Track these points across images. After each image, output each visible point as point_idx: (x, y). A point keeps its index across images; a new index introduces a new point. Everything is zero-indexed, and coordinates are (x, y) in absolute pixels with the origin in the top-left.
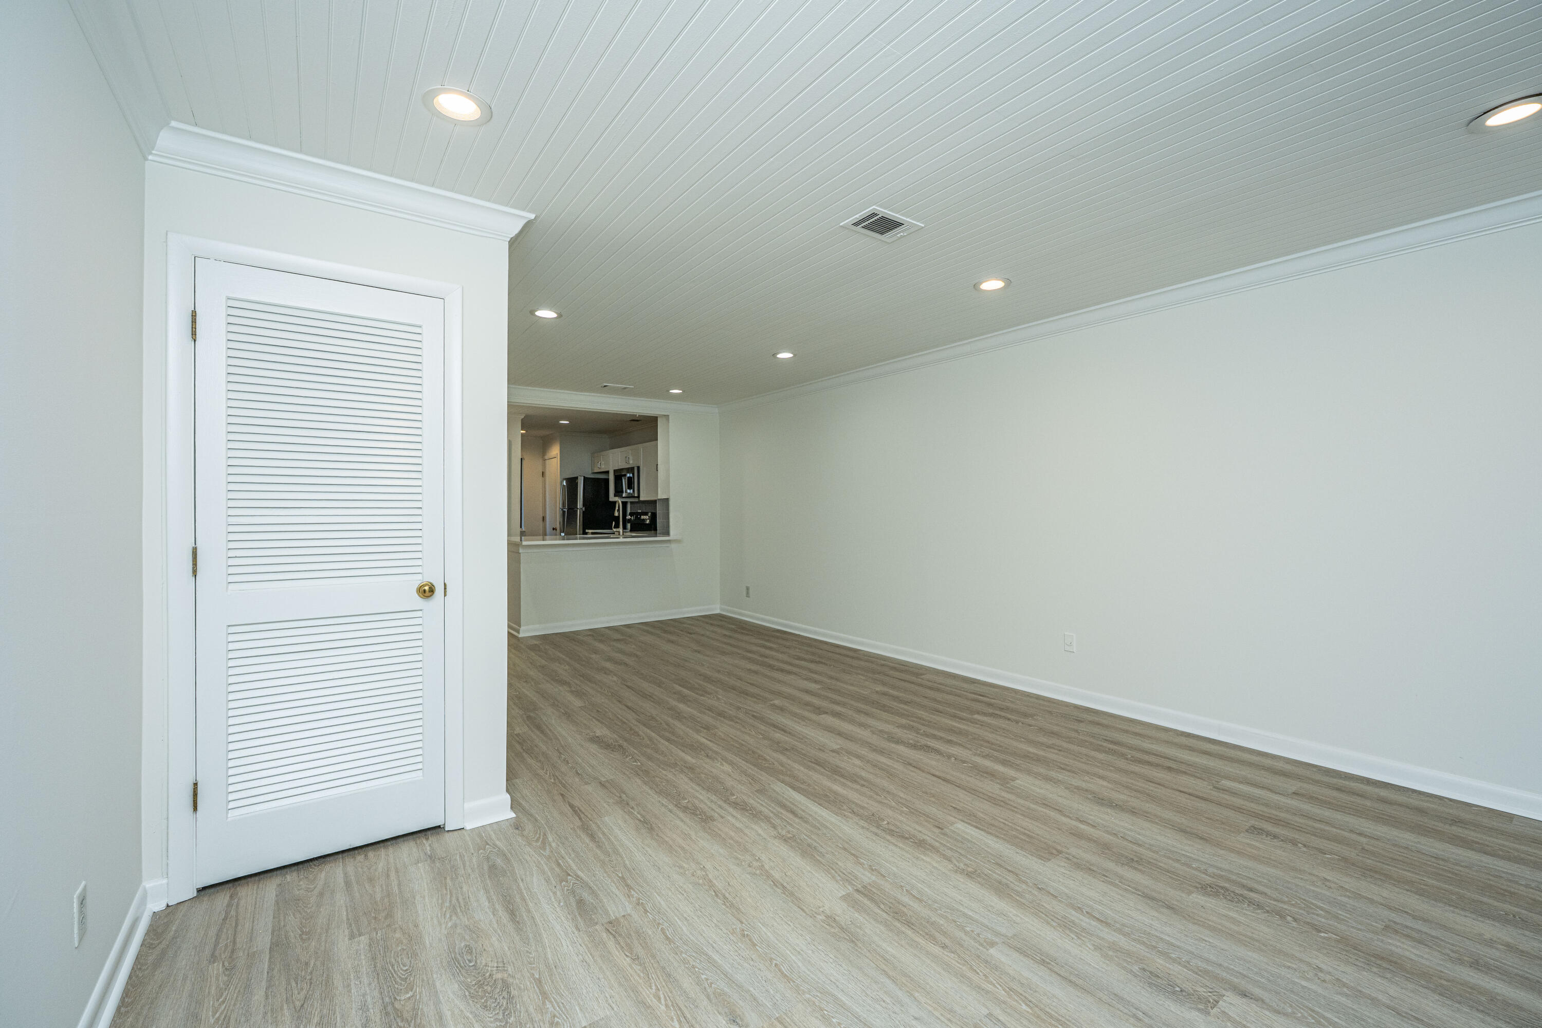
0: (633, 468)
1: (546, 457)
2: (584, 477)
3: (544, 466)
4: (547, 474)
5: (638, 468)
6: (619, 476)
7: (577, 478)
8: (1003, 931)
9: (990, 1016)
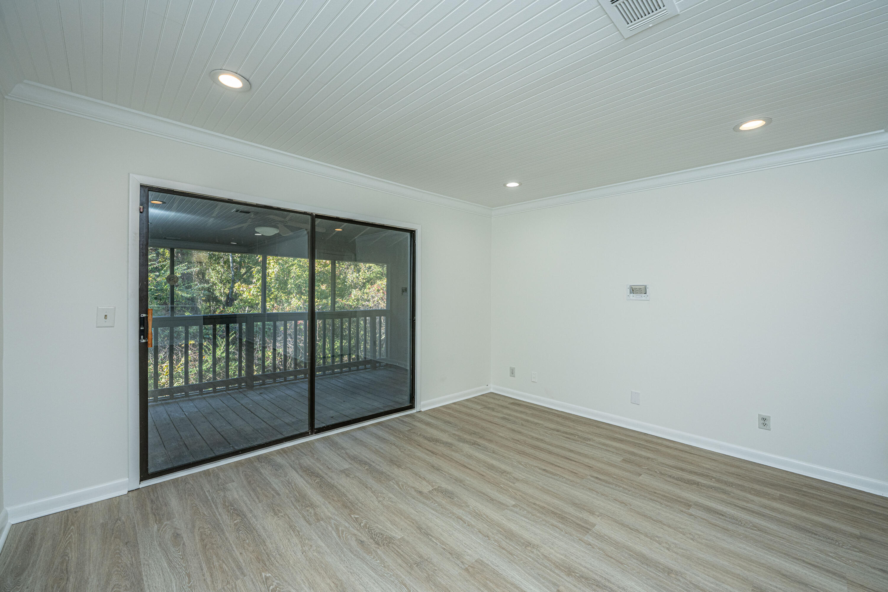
8: (509, 512)
9: (514, 483)
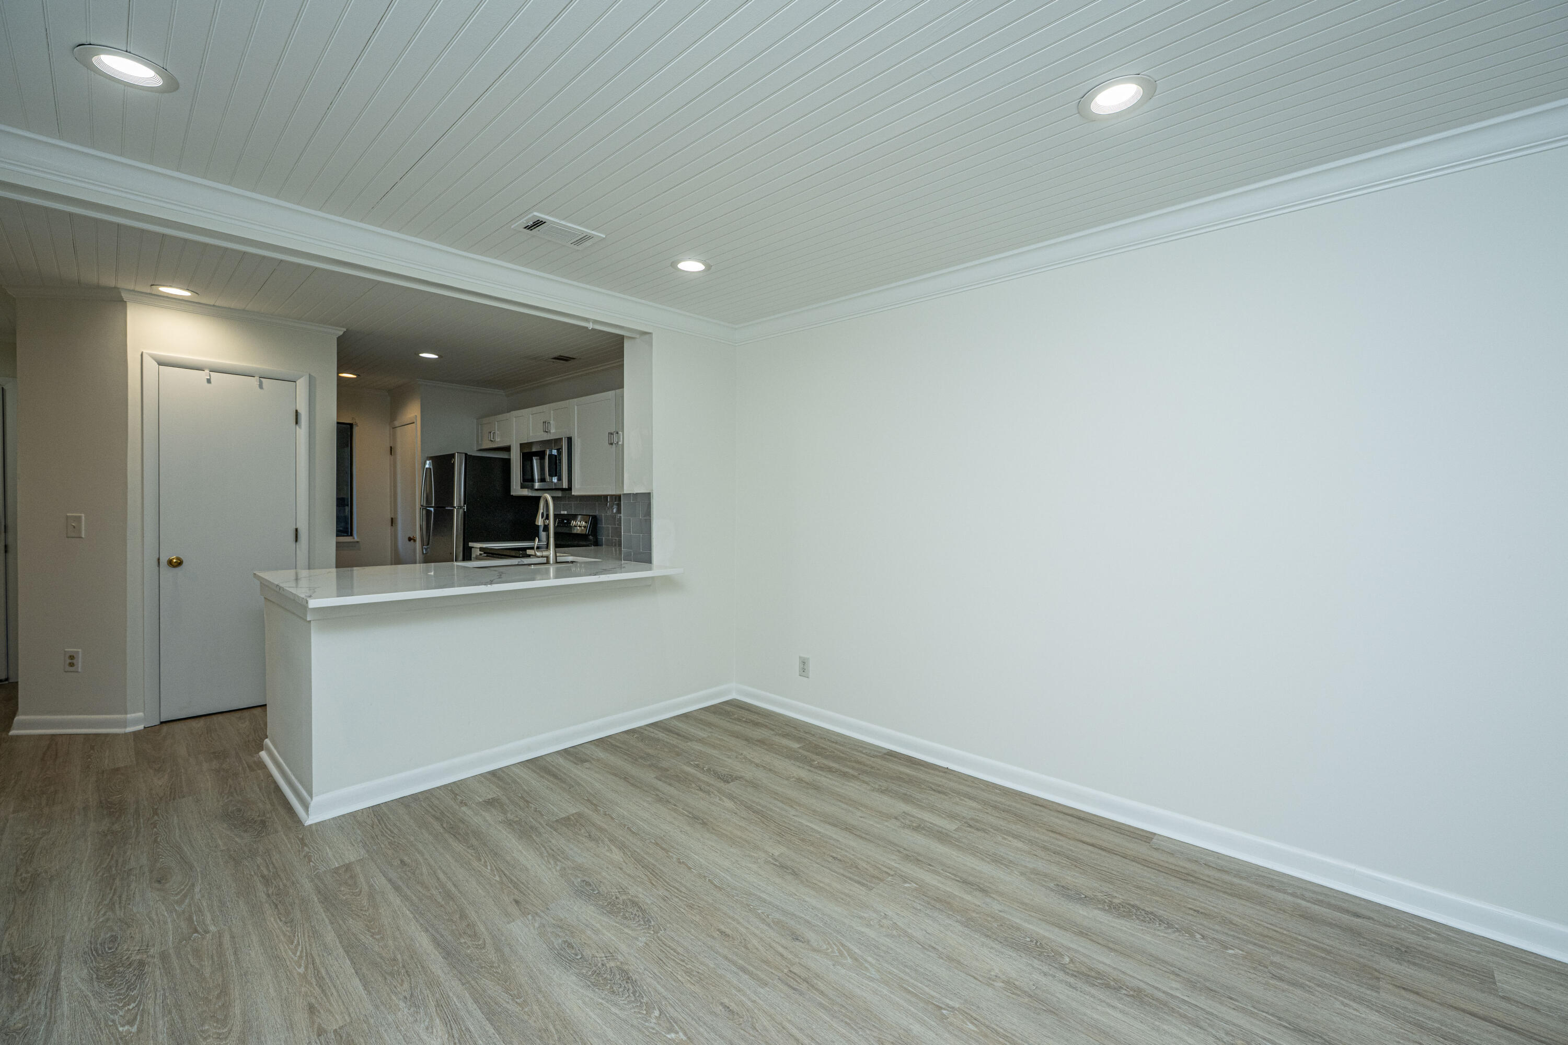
0: (562, 438)
1: (397, 423)
2: (466, 454)
3: (393, 437)
4: (399, 451)
5: (570, 440)
6: (527, 455)
7: (453, 456)
